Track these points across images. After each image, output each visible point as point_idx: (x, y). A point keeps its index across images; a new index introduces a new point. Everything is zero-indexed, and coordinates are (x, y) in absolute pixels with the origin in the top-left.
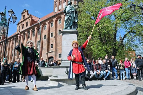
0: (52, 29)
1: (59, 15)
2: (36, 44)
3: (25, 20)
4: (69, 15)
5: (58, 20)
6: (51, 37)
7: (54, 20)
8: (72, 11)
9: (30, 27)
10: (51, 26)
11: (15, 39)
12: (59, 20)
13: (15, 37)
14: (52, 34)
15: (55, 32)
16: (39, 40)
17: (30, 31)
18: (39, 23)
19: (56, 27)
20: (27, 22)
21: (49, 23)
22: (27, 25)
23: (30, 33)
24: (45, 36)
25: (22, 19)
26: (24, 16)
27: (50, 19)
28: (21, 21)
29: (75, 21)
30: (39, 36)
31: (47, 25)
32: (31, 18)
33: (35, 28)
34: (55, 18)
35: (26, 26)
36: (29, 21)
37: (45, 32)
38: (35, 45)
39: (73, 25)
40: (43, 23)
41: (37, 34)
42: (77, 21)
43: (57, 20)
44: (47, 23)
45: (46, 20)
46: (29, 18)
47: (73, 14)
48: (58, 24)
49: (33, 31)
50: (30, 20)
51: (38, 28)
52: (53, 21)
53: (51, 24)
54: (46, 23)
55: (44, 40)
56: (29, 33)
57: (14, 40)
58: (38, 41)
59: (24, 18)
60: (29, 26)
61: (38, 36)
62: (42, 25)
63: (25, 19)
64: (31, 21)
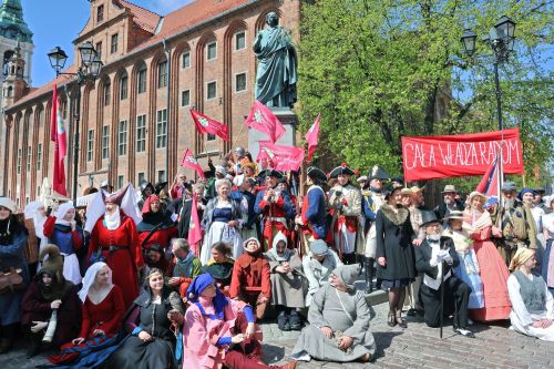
0: (211, 69)
1: (237, 18)
2: (152, 123)
3: (107, 25)
4: (270, 60)
5: (235, 37)
6: (209, 97)
7: (220, 32)
8: (280, 47)
9: (126, 55)
10: (209, 58)
11: (69, 100)
12: (238, 37)
13: (68, 90)
14: (212, 85)
15: (222, 79)
16: (162, 106)
17: (129, 69)
18: (161, 44)
19: (228, 62)
20: (115, 36)
21: (201, 45)
22: (114, 48)
23: (129, 79)
24: (186, 93)
25: (91, 21)
26: (100, 8)
27: (205, 31)
28: (89, 28)
29: (288, 81)
30: (162, 93)
31: (192, 53)
32: (131, 20)
33: (148, 61)
34: (220, 26)
35: (109, 50)
36: (122, 29)
37: (186, 79)
38: (147, 127)
39: (281, 93)
40: (179, 42)
41: (157, 84)
42: (293, 81)
43: (228, 36)
44: (193, 43)
45: (189, 34)
46: (120, 18)
47: (283, 58)
48: (234, 50)
49: (140, 70)
50: (127, 25)
51: (160, 62)
52: (213, 37)
53: (206, 49)
54: (190, 42)
55: (180, 107)
56: (122, 77)
57: (66, 102)
58: (160, 112)
59: (100, 17)
60: (122, 51)
61: (158, 91)
62: (173, 50)
63: (105, 20)
64: (129, 33)
